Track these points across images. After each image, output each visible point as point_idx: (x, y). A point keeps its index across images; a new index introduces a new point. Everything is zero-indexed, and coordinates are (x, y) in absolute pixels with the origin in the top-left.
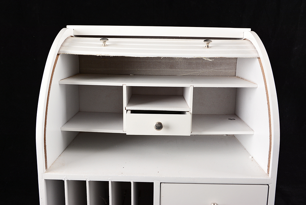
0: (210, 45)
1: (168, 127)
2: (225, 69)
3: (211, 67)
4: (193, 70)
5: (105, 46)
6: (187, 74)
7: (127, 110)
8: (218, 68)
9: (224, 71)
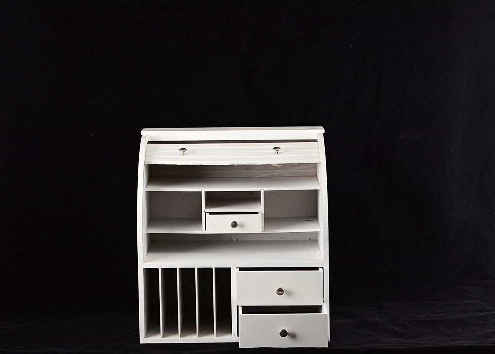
0: (279, 151)
1: (242, 226)
2: (305, 169)
3: (290, 167)
4: (271, 171)
5: (183, 155)
6: (264, 176)
7: (206, 213)
8: (297, 168)
9: (303, 171)
